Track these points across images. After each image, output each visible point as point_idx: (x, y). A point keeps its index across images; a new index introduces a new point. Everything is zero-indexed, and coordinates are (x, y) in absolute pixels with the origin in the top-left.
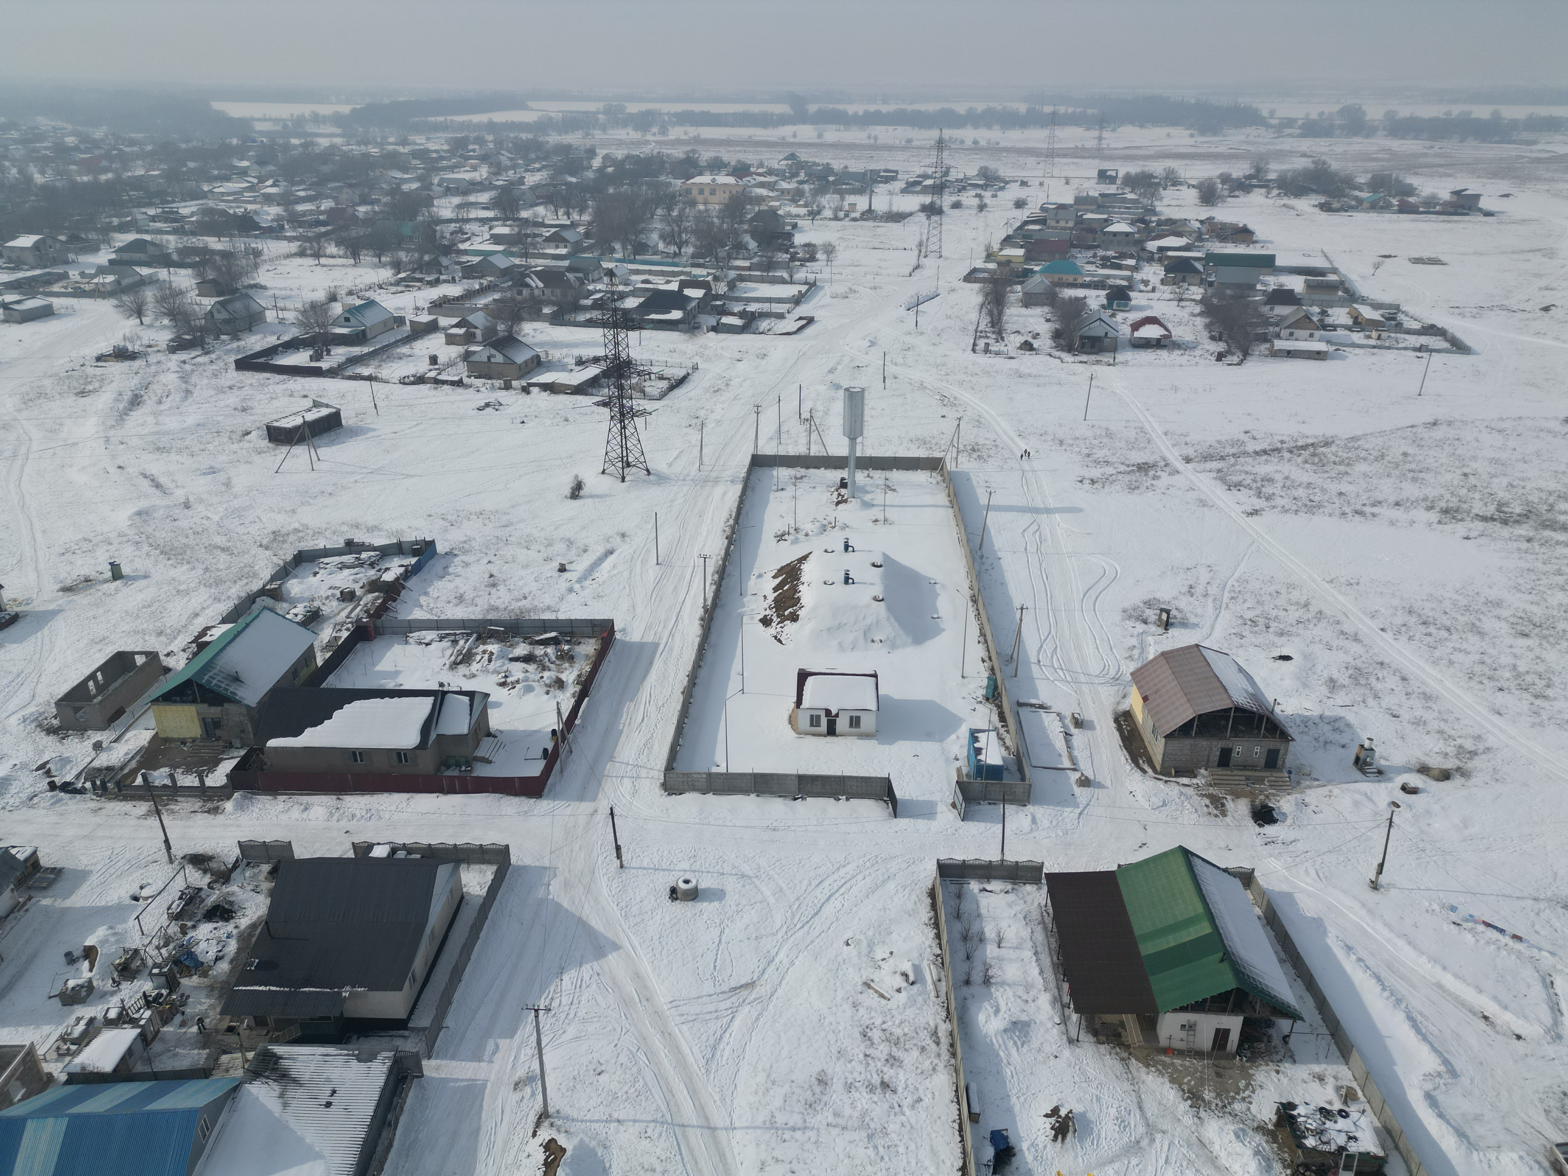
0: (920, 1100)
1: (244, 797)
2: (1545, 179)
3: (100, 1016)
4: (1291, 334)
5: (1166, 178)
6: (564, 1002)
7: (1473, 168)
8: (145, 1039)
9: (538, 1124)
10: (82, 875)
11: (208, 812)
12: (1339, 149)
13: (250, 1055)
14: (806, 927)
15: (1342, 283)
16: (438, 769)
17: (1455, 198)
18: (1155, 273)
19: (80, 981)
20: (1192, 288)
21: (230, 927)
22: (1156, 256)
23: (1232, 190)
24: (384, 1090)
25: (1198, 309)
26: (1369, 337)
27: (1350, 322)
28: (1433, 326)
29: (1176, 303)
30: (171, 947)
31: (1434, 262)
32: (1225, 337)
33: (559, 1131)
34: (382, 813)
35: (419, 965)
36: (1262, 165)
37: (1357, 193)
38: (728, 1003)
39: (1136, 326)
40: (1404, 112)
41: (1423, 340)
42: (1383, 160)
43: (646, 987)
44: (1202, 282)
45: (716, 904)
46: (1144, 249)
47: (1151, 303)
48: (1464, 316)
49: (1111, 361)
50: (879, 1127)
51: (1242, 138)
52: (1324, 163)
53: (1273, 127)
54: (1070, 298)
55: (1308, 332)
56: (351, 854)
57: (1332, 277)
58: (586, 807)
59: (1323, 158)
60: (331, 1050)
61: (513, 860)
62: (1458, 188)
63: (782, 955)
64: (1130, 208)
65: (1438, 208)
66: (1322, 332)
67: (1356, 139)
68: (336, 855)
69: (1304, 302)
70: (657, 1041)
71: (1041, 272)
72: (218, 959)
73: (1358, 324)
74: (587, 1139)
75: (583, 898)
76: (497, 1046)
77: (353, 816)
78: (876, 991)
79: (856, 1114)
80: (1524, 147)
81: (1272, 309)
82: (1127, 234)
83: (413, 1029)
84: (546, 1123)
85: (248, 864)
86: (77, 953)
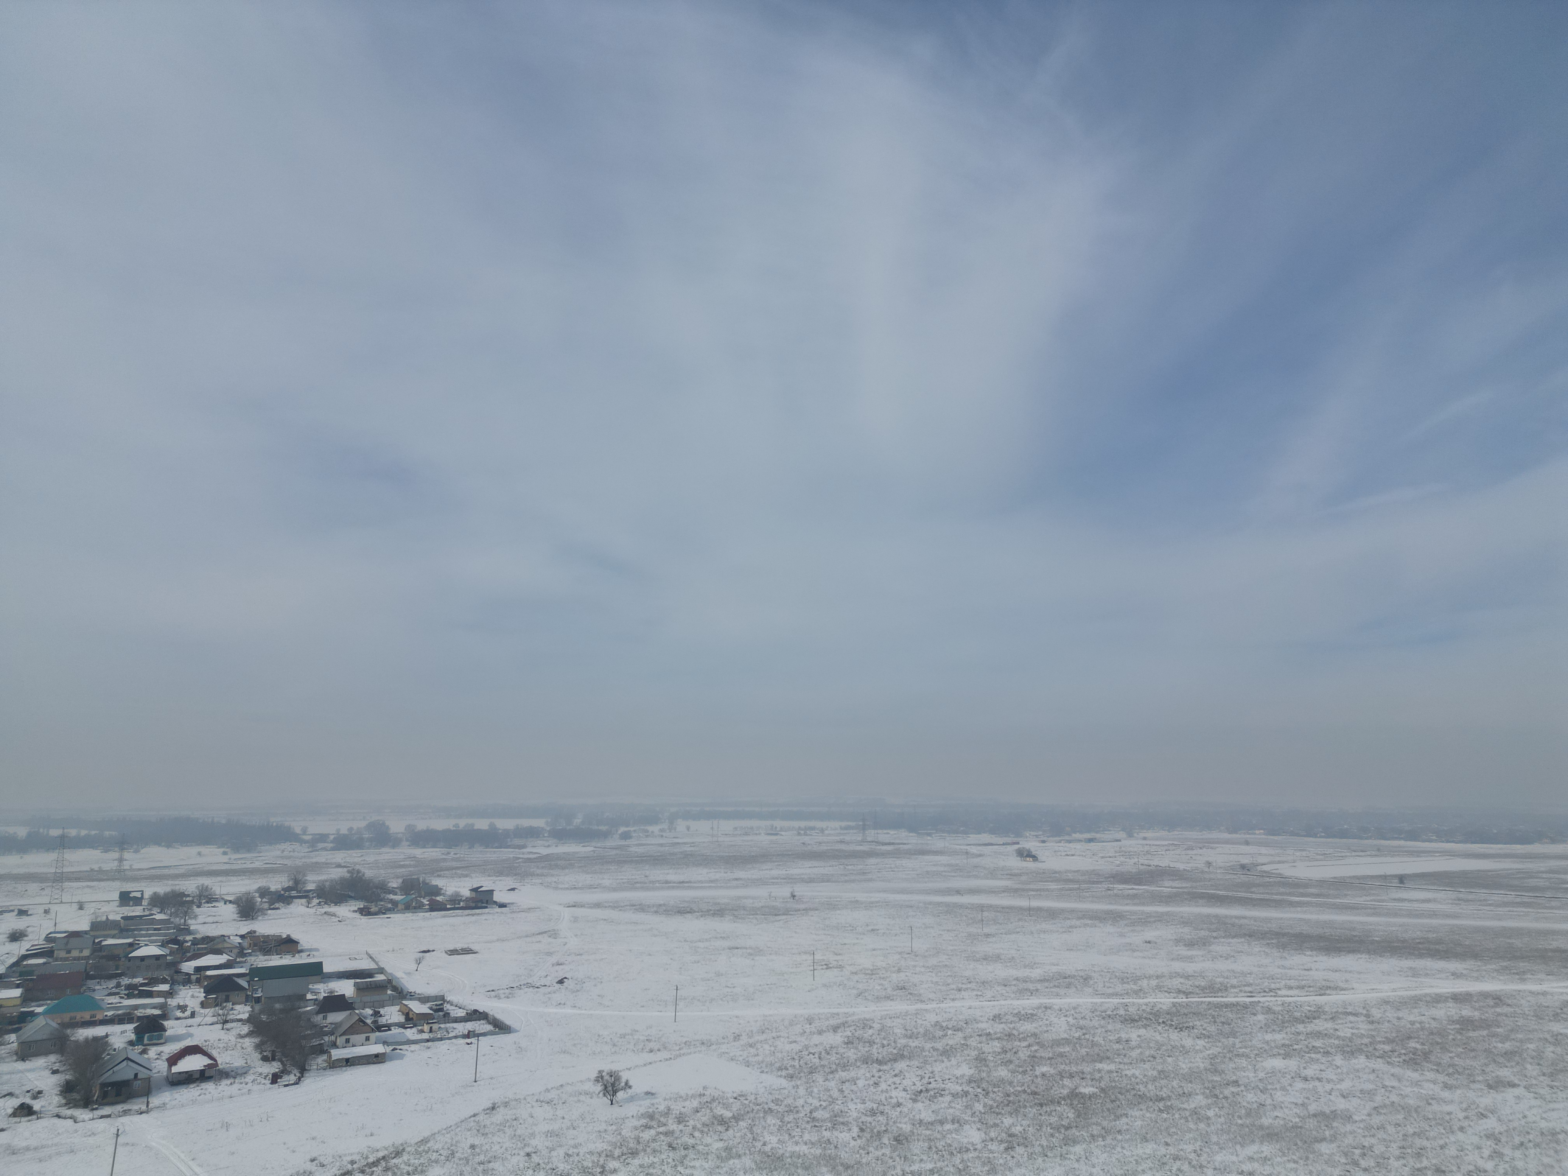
2: (538, 875)
4: (348, 1041)
5: (200, 896)
7: (483, 868)
12: (371, 858)
15: (389, 981)
17: (474, 895)
18: (193, 996)
20: (237, 1007)
22: (194, 978)
23: (271, 903)
25: (245, 1029)
26: (422, 1031)
27: (402, 1019)
28: (476, 1011)
29: (220, 1026)
31: (467, 951)
32: (278, 1055)
36: (300, 877)
37: (391, 896)
39: (173, 1060)
40: (421, 825)
41: (470, 1026)
42: (410, 866)
44: (247, 1000)
46: (178, 972)
47: (191, 1030)
48: (500, 998)
49: (144, 1108)
51: (278, 853)
52: (358, 872)
53: (306, 842)
54: (87, 1040)
55: (364, 1036)
57: (380, 977)
59: (357, 867)
62: (475, 886)
64: (159, 929)
65: (462, 904)
66: (378, 1034)
67: (384, 850)
69: (356, 1006)
71: (44, 1013)
73: (410, 1020)
80: (517, 850)
81: (325, 1018)
82: (157, 957)
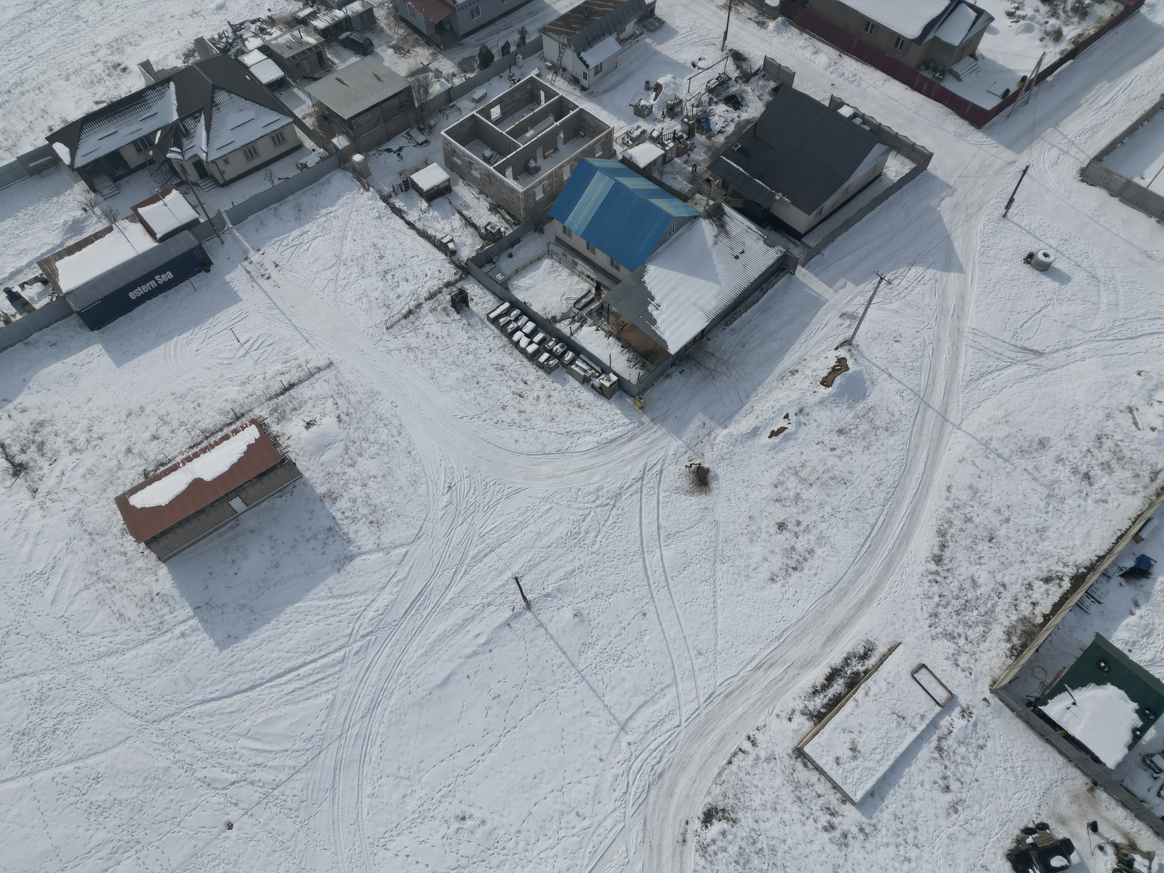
0: (1106, 502)
1: (783, 23)
3: (649, 131)
6: (902, 284)
8: (665, 159)
9: (842, 345)
10: (673, 33)
11: (758, 23)
13: (711, 203)
14: (1115, 343)
16: (918, 67)
19: (647, 104)
21: (735, 115)
24: (769, 268)
30: (700, 109)
33: (851, 356)
34: (862, 82)
35: (828, 204)
38: (1013, 355)
43: (963, 309)
45: (1056, 284)
50: (1061, 495)
56: (826, 103)
58: (1009, 155)
60: (753, 227)
61: (930, 167)
63: (1079, 349)
68: (817, 98)
70: (946, 346)
72: (720, 132)
74: (864, 372)
75: (961, 223)
76: (845, 285)
77: (843, 74)
78: (1134, 418)
79: (1050, 477)
83: (803, 243)
84: (847, 347)
85: (764, 76)
86: (652, 85)
